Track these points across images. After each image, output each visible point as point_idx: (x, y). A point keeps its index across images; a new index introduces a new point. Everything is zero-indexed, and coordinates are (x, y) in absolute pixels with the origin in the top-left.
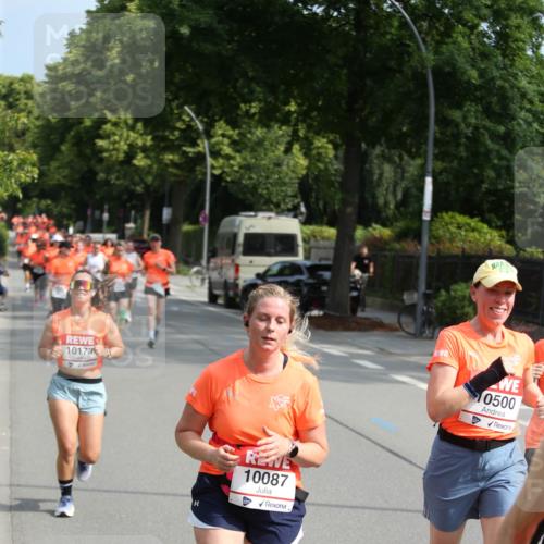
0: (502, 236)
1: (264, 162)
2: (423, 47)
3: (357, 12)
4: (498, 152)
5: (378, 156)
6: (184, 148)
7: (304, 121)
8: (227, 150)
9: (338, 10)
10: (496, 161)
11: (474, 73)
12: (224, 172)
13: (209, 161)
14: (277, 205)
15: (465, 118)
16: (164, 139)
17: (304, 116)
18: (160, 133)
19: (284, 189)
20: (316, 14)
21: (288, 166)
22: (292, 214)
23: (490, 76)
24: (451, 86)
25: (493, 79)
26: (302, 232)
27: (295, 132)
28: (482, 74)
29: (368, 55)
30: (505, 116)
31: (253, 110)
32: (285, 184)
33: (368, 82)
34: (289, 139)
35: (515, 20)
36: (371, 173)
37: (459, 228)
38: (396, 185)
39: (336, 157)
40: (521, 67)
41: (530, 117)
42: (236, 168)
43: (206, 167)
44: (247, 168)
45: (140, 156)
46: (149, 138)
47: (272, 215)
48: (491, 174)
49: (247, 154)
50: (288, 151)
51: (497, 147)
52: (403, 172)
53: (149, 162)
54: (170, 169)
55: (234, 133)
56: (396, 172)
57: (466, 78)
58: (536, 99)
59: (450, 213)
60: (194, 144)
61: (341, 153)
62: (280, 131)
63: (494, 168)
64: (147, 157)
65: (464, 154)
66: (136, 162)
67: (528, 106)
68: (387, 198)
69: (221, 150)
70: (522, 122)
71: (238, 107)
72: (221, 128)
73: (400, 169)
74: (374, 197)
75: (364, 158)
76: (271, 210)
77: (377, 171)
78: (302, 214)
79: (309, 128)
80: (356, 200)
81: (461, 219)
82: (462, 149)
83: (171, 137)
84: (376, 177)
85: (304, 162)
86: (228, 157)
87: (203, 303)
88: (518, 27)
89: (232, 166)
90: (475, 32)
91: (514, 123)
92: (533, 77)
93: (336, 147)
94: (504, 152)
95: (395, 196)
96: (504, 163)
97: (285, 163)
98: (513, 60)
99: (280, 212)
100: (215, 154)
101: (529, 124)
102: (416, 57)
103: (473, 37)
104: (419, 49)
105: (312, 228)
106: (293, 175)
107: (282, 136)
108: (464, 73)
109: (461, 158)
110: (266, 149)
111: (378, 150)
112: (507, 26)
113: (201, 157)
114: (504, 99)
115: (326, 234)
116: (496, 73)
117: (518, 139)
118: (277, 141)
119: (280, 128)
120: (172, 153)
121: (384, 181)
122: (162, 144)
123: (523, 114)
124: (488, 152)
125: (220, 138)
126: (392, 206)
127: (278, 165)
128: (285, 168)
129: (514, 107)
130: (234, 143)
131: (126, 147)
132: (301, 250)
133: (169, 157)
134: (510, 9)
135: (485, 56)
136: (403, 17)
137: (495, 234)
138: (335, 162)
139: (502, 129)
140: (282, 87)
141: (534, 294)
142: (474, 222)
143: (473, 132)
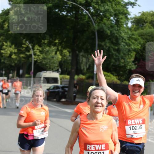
0: (117, 78)
1: (49, 57)
2: (94, 24)
3: (76, 14)
4: (116, 54)
5: (81, 55)
6: (26, 53)
7: (60, 45)
8: (38, 53)
9: (70, 13)
10: (115, 57)
11: (109, 32)
12: (37, 60)
13: (33, 56)
14: (53, 69)
15: (105, 45)
16: (21, 50)
17: (60, 44)
18: (19, 49)
19: (54, 65)
20: (63, 15)
21: (56, 58)
22: (57, 72)
24: (102, 35)
25: (114, 33)
26: (60, 77)
27: (58, 48)
28: (111, 32)
29: (79, 26)
30: (117, 44)
31: (46, 42)
32: (55, 63)
33: (79, 34)
34: (56, 50)
35: (121, 16)
36: (79, 60)
38: (86, 63)
39: (69, 55)
40: (122, 30)
41: (125, 44)
42: (41, 59)
43: (32, 58)
44: (44, 58)
45: (14, 55)
46: (16, 50)
47: (51, 72)
48: (113, 61)
49: (44, 55)
50: (56, 53)
52: (89, 60)
53: (16, 57)
54: (22, 59)
55: (40, 49)
56: (86, 60)
57: (106, 33)
58: (127, 39)
60: (29, 52)
61: (71, 54)
62: (53, 48)
63: (114, 59)
64: (16, 55)
66: (12, 57)
67: (124, 41)
68: (84, 67)
70: (122, 46)
71: (41, 41)
72: (37, 47)
73: (88, 59)
74: (80, 67)
75: (77, 56)
77: (81, 60)
78: (59, 72)
79: (62, 47)
80: (75, 68)
81: (105, 73)
83: (22, 50)
85: (60, 57)
86: (38, 55)
88: (122, 18)
89: (39, 58)
90: (109, 20)
91: (120, 46)
92: (126, 33)
93: (69, 52)
94: (117, 54)
95: (86, 66)
96: (117, 57)
98: (120, 28)
99: (53, 71)
100: (35, 54)
101: (125, 46)
102: (92, 27)
105: (62, 76)
106: (57, 61)
107: (54, 49)
108: (106, 31)
110: (49, 53)
111: (81, 54)
112: (118, 18)
113: (31, 56)
114: (117, 39)
115: (67, 78)
116: (115, 32)
118: (52, 51)
119: (53, 47)
121: (83, 62)
122: (20, 52)
123: (123, 43)
124: (113, 54)
125: (36, 50)
126: (85, 70)
127: (53, 58)
128: (55, 59)
129: (120, 41)
130: (40, 52)
131: (9, 53)
132: (59, 82)
133: (22, 55)
134: (120, 13)
135: (112, 27)
136: (89, 16)
137: (115, 77)
138: (69, 57)
139: (117, 48)
140: (54, 35)
142: (109, 74)
143: (108, 48)
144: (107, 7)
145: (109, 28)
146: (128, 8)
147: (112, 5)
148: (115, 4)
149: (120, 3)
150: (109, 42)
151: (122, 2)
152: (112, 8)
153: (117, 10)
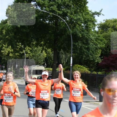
0: (88, 69)
1: (37, 55)
2: (70, 29)
4: (86, 52)
5: (61, 53)
6: (20, 52)
8: (29, 52)
9: (51, 22)
10: (86, 54)
11: (80, 35)
12: (28, 57)
13: (25, 54)
14: (40, 64)
15: (78, 44)
16: (16, 50)
17: (45, 45)
19: (41, 60)
20: (47, 23)
22: (43, 66)
23: (84, 35)
24: (76, 38)
26: (45, 69)
28: (82, 35)
29: (58, 31)
30: (87, 44)
32: (41, 59)
33: (58, 37)
34: (42, 50)
35: (89, 23)
37: (79, 68)
38: (65, 59)
40: (91, 33)
42: (31, 56)
43: (25, 56)
44: (33, 56)
45: (11, 54)
46: (13, 50)
47: (39, 66)
48: (85, 56)
50: (42, 52)
51: (86, 51)
52: (67, 56)
53: (13, 55)
54: (17, 57)
55: (31, 49)
56: (65, 56)
58: (94, 40)
59: (77, 65)
60: (22, 51)
61: (53, 52)
64: (12, 54)
65: (79, 52)
66: (10, 55)
67: (92, 41)
69: (28, 52)
70: (91, 45)
74: (61, 61)
75: (58, 53)
76: (38, 65)
78: (45, 65)
79: (46, 47)
80: (57, 63)
81: (79, 66)
82: (78, 51)
84: (61, 57)
85: (46, 55)
86: (29, 54)
87: (24, 85)
88: (90, 25)
89: (30, 56)
91: (89, 45)
92: (93, 35)
95: (65, 61)
97: (41, 55)
98: (89, 32)
100: (27, 53)
101: (93, 45)
102: (68, 32)
103: (80, 27)
104: (69, 30)
105: (47, 68)
106: (43, 57)
108: (78, 35)
109: (78, 53)
110: (37, 52)
112: (88, 25)
113: (23, 54)
114: (87, 40)
115: (51, 70)
117: (90, 49)
118: (39, 50)
119: (40, 47)
120: (17, 53)
121: (63, 58)
122: (15, 51)
123: (91, 43)
124: (84, 52)
125: (28, 50)
126: (65, 63)
127: (40, 55)
128: (41, 56)
129: (89, 42)
130: (31, 51)
131: (8, 52)
133: (17, 54)
134: (88, 21)
135: (83, 31)
136: (65, 23)
137: (86, 69)
138: (52, 54)
139: (87, 47)
140: (40, 38)
141: (95, 81)
142: (82, 66)
143: (80, 47)
144: (79, 17)
145: (81, 32)
146: (95, 17)
147: (82, 15)
148: (85, 14)
149: (89, 13)
150: (81, 43)
151: (90, 13)
152: (83, 17)
153: (86, 18)
